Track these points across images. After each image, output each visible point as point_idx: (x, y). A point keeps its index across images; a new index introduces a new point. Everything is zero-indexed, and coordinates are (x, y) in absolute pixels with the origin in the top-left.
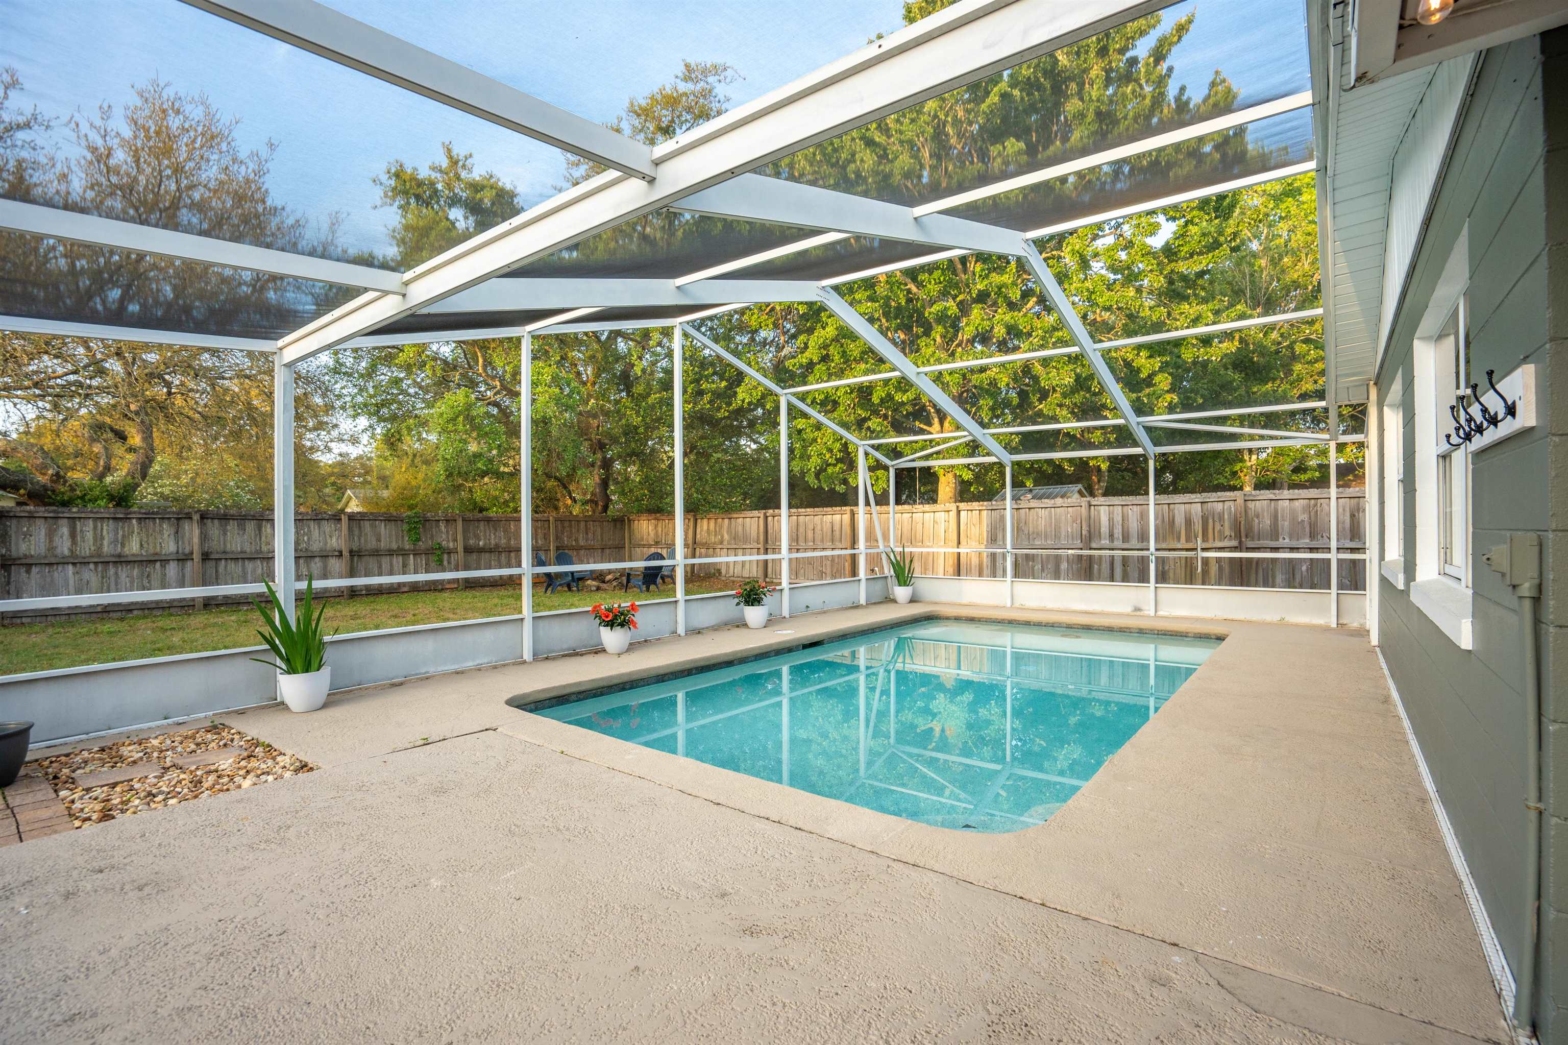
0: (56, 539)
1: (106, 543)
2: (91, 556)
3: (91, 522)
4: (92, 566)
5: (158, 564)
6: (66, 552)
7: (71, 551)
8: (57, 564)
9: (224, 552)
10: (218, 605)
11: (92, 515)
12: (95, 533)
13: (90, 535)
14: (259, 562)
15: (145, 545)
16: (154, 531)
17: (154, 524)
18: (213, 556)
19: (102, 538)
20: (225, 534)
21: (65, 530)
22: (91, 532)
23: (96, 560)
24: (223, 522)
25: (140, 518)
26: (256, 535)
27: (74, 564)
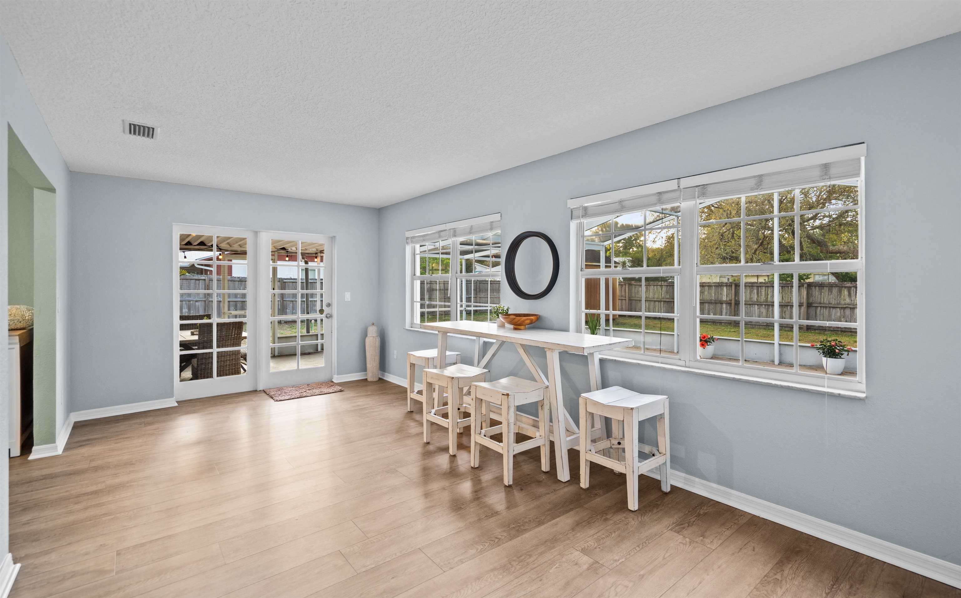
0: (752, 294)
1: (769, 297)
2: (764, 302)
3: (764, 288)
4: (764, 306)
5: (789, 307)
6: (755, 300)
7: (757, 299)
8: (752, 304)
9: (820, 303)
10: (815, 330)
11: (764, 285)
12: (765, 293)
13: (763, 293)
14: (838, 309)
15: (784, 298)
16: (788, 292)
17: (788, 288)
18: (814, 305)
19: (768, 295)
20: (821, 294)
21: (755, 291)
22: (764, 292)
23: (765, 304)
24: (821, 288)
25: (783, 286)
26: (838, 295)
27: (758, 305)
